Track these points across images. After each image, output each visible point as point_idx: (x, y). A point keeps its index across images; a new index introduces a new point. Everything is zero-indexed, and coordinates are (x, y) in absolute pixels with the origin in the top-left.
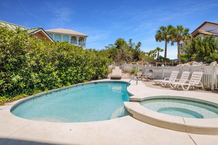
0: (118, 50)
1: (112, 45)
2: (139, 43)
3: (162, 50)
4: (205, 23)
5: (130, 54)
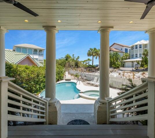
0: (67, 61)
1: (63, 58)
2: (78, 57)
3: (91, 60)
4: (114, 44)
5: (73, 63)
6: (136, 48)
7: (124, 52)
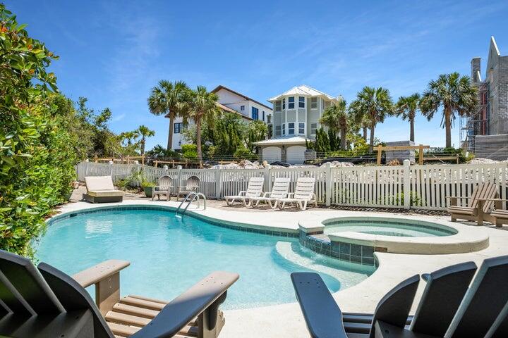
2: (107, 110)
3: (152, 134)
6: (291, 106)
7: (250, 117)
